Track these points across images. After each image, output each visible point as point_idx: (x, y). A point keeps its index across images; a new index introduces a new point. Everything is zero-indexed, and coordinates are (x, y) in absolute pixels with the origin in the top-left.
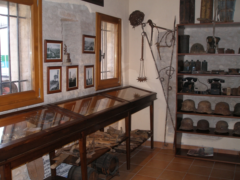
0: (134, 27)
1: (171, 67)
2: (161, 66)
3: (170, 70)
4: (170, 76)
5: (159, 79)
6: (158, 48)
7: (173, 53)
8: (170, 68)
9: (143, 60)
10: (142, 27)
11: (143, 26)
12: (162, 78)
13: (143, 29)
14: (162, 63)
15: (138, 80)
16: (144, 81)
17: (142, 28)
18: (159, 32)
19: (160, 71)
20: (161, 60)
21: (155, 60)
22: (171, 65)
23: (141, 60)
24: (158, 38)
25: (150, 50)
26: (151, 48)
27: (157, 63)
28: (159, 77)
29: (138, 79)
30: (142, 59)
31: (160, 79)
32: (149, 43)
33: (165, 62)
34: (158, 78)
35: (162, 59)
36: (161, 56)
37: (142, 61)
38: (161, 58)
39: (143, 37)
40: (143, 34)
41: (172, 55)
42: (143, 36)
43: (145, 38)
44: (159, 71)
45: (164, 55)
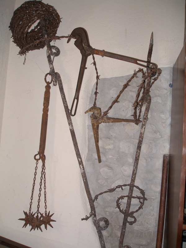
0: (22, 53)
1: (132, 186)
2: (100, 181)
3: (130, 197)
4: (127, 214)
5: (90, 220)
6: (93, 125)
7: (140, 142)
8: (131, 191)
9: (43, 158)
10: (49, 57)
11: (52, 53)
12: (101, 219)
13: (50, 62)
14: (104, 170)
15: (24, 222)
16: (43, 226)
17: (47, 60)
18: (98, 77)
19: (96, 197)
20: (100, 161)
21: (81, 163)
22: (133, 180)
23: (38, 157)
24: (96, 93)
25: (68, 128)
26: (70, 123)
27: (88, 170)
28: (93, 213)
29: (24, 217)
30: (41, 155)
31: (96, 223)
32: (66, 107)
33: (110, 168)
34: (87, 218)
35: (103, 158)
36: (101, 150)
37: (40, 162)
38: (101, 155)
39: (48, 88)
40: (49, 78)
41: (139, 148)
42: (48, 83)
43: (55, 90)
44: (93, 197)
45: (111, 147)
